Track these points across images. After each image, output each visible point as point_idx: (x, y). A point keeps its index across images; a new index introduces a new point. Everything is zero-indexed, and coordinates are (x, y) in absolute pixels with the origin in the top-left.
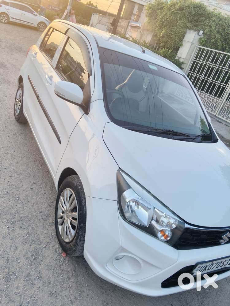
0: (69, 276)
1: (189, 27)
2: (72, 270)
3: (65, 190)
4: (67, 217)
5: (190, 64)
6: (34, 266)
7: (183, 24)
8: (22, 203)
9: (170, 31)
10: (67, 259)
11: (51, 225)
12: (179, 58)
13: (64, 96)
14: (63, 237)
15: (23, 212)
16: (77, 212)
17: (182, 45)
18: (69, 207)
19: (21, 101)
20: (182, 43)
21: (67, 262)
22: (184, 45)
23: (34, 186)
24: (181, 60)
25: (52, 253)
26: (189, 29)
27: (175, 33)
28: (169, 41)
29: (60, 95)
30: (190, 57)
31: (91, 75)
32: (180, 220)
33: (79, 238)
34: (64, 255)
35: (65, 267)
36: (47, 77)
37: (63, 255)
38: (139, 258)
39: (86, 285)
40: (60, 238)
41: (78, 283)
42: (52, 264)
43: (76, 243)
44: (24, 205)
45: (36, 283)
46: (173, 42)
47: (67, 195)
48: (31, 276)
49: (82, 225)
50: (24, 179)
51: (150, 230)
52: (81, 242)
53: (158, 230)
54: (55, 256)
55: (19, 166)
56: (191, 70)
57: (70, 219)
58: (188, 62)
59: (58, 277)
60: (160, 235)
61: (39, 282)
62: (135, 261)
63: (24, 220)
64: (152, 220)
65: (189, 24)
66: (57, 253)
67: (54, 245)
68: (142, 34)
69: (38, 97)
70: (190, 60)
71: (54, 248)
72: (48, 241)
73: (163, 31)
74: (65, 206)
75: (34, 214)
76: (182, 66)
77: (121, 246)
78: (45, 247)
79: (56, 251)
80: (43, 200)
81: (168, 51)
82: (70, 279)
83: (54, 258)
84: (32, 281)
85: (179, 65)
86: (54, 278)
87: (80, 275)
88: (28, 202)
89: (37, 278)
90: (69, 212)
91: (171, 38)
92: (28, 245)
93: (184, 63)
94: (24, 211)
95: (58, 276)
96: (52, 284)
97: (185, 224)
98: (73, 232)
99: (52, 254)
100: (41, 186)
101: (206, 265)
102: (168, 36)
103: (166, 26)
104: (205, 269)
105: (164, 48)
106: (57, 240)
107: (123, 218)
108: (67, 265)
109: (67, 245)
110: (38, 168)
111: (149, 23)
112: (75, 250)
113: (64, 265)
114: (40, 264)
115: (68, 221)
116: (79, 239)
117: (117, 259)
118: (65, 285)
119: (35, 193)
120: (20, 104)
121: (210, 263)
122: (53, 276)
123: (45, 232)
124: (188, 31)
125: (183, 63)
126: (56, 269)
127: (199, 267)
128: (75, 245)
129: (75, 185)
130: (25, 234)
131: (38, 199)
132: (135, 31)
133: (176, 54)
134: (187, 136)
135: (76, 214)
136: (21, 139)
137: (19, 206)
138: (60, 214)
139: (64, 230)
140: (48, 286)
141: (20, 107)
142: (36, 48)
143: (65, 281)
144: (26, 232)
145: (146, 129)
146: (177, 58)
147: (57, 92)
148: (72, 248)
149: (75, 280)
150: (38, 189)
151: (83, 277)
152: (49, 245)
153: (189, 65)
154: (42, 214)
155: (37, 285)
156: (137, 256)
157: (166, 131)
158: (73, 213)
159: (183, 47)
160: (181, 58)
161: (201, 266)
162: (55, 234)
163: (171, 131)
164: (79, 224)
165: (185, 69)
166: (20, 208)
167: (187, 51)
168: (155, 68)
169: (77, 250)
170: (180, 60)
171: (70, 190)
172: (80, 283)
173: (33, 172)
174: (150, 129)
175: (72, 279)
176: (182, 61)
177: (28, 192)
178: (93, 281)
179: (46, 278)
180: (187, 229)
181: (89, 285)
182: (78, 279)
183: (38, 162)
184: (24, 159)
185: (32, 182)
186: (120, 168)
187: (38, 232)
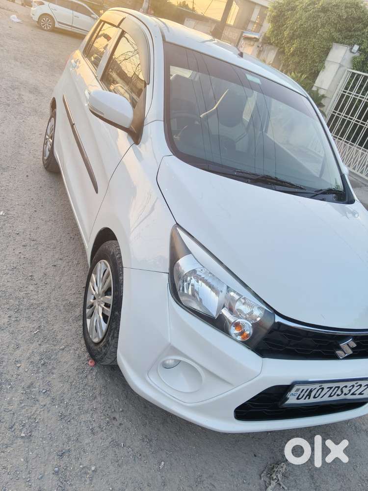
0: (94, 393)
1: (337, 39)
2: (101, 386)
3: (99, 264)
4: (99, 305)
5: (335, 98)
6: (41, 375)
7: (326, 34)
8: (36, 284)
9: (305, 45)
10: (96, 370)
11: (76, 319)
12: (318, 88)
13: (103, 114)
14: (91, 336)
15: (36, 297)
16: (111, 295)
17: (323, 67)
18: (102, 288)
19: (52, 137)
20: (324, 64)
21: (94, 373)
22: (327, 67)
23: (60, 262)
24: (321, 92)
25: (73, 359)
26: (337, 42)
27: (314, 48)
28: (304, 61)
29: (98, 113)
30: (337, 88)
31: (148, 84)
32: (267, 309)
33: (112, 334)
34: (91, 363)
35: (90, 381)
36: (86, 92)
37: (89, 363)
38: (198, 364)
39: (121, 410)
40: (88, 337)
41: (109, 406)
42: (70, 374)
43: (108, 342)
44: (38, 287)
45: (40, 398)
46: (310, 62)
47: (100, 270)
48: (35, 388)
49: (117, 313)
50: (44, 252)
51: (219, 323)
52: (113, 341)
53: (230, 322)
54: (77, 364)
55: (40, 233)
56: (336, 109)
57: (101, 306)
58: (333, 96)
59: (76, 393)
60: (234, 331)
61: (45, 397)
62: (192, 370)
63: (36, 309)
64: (224, 307)
65: (336, 35)
66: (80, 360)
67: (78, 348)
68: (260, 51)
69: (72, 125)
70: (336, 93)
71: (77, 352)
72: (70, 341)
73: (295, 45)
74: (96, 289)
75: (52, 301)
76: (323, 101)
77: (170, 344)
78: (63, 349)
79: (79, 357)
80: (70, 284)
81: (301, 76)
82: (95, 398)
83: (75, 366)
84: (35, 395)
85: (318, 100)
86: (70, 394)
87: (112, 394)
88: (46, 284)
89: (44, 391)
90: (102, 297)
91: (307, 56)
92: (36, 344)
93: (326, 97)
94: (37, 295)
95: (78, 392)
96: (66, 402)
97: (276, 315)
98: (104, 326)
99: (73, 361)
100: (70, 264)
101: (310, 387)
102: (301, 52)
103: (300, 36)
104: (309, 395)
105: (294, 73)
106: (83, 342)
107: (176, 300)
108: (94, 379)
109: (95, 348)
110: (69, 237)
111: (273, 32)
112: (105, 354)
113: (89, 377)
114: (51, 372)
115: (99, 310)
116: (111, 336)
117: (166, 367)
118: (86, 407)
119: (60, 272)
120: (51, 141)
121: (317, 386)
122: (68, 391)
123: (67, 328)
124: (335, 45)
125: (323, 96)
126: (75, 381)
127: (298, 390)
128: (105, 346)
129: (112, 253)
130: (34, 328)
131: (61, 281)
132: (249, 45)
133: (314, 82)
134: (301, 188)
135: (109, 299)
136: (49, 195)
137: (31, 288)
138: (90, 301)
139: (93, 325)
140: (59, 404)
141: (50, 147)
142: (78, 54)
143: (87, 401)
144: (36, 325)
145: (231, 171)
146: (314, 89)
147: (93, 107)
148: (101, 351)
149: (103, 400)
150: (64, 267)
151: (116, 398)
152: (70, 348)
153: (335, 100)
154: (64, 303)
155: (42, 402)
156: (196, 363)
157: (263, 177)
158: (106, 297)
159: (325, 70)
160: (321, 88)
161: (301, 387)
162: (81, 332)
163: (272, 178)
164: (113, 312)
165: (328, 107)
166: (32, 291)
167: (332, 77)
168: (257, 80)
169: (108, 353)
170: (319, 92)
171: (104, 263)
172: (111, 405)
173: (61, 242)
174: (238, 172)
175: (99, 399)
176: (322, 94)
177: (48, 270)
178: (132, 404)
179: (58, 393)
180: (279, 324)
181: (125, 409)
182: (108, 400)
183: (70, 229)
184: (50, 224)
185: (57, 257)
186: (177, 224)
187: (56, 327)
